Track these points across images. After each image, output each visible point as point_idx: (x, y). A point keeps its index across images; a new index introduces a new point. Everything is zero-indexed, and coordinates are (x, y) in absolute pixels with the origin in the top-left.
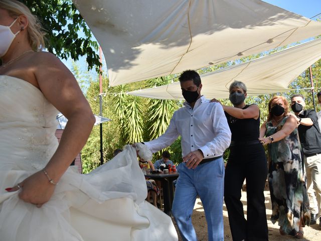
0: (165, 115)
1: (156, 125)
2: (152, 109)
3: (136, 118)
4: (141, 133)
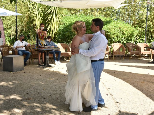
0: (56, 11)
1: (50, 17)
2: (48, 7)
4: (41, 20)
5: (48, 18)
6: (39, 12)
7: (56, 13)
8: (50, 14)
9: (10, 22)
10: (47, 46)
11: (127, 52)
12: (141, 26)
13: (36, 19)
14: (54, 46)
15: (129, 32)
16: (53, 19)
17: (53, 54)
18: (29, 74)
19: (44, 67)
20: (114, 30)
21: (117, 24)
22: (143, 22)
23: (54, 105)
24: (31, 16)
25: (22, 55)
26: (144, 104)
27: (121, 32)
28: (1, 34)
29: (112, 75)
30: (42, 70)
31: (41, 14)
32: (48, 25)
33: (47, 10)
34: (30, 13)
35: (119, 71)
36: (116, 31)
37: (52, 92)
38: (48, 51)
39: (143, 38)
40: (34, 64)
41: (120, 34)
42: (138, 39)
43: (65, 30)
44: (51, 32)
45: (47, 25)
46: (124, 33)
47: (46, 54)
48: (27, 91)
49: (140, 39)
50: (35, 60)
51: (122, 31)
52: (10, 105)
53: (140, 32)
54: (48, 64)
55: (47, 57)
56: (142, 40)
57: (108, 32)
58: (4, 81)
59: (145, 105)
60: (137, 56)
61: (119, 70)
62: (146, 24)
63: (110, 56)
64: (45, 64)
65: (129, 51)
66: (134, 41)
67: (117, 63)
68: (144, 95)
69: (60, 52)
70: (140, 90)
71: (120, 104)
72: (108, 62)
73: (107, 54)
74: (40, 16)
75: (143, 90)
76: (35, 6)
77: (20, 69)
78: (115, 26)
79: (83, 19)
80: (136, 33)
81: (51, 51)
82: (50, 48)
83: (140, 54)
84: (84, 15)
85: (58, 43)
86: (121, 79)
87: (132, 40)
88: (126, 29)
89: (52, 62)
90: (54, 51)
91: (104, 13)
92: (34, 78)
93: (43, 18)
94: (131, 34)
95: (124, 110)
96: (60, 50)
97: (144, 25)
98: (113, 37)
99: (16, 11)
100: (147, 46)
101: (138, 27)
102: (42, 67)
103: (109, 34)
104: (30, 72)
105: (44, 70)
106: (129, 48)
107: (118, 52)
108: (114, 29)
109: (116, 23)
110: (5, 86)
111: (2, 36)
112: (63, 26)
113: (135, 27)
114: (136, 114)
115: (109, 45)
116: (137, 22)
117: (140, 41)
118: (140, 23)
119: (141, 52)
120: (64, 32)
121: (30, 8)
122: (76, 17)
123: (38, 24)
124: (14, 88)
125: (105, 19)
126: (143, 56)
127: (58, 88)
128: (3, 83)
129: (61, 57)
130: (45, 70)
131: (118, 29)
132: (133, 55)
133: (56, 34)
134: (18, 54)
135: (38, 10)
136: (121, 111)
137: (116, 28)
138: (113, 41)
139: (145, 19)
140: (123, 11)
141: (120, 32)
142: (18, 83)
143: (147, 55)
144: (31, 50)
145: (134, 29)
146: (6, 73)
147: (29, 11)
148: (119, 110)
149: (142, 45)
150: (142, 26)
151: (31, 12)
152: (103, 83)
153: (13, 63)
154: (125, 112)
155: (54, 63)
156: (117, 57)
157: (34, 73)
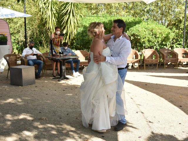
0: (73, 11)
1: (66, 18)
2: (63, 6)
3: (52, 10)
4: (55, 22)
5: (63, 19)
6: (52, 13)
7: (73, 13)
8: (66, 14)
9: (18, 25)
10: (63, 53)
11: (161, 60)
12: (178, 27)
13: (49, 20)
14: (71, 54)
15: (163, 35)
16: (69, 20)
17: (70, 64)
18: (42, 89)
19: (60, 79)
20: (144, 33)
21: (148, 25)
22: (180, 21)
23: (72, 126)
24: (43, 18)
25: (33, 66)
26: (182, 124)
27: (154, 35)
28: (7, 40)
29: (143, 89)
30: (58, 83)
31: (55, 15)
32: (64, 28)
33: (63, 10)
34: (41, 14)
35: (152, 84)
36: (147, 34)
37: (70, 110)
38: (64, 60)
39: (181, 42)
40: (47, 76)
41: (152, 37)
42: (174, 44)
43: (84, 34)
44: (68, 37)
45: (62, 28)
46: (158, 36)
47: (62, 63)
48: (39, 109)
49: (176, 44)
50: (48, 72)
51: (155, 33)
52: (19, 127)
53: (177, 35)
54: (64, 76)
55: (64, 68)
56: (180, 44)
57: (137, 36)
58: (11, 98)
59: (184, 124)
60: (173, 65)
61: (151, 82)
62: (184, 24)
63: (140, 64)
64: (61, 76)
65: (163, 59)
66: (170, 45)
67: (149, 73)
68: (182, 112)
69: (79, 60)
70: (178, 107)
71: (153, 124)
72: (138, 72)
73: (136, 62)
74: (54, 17)
75: (181, 106)
76: (47, 5)
77: (31, 83)
78: (145, 27)
79: (107, 20)
80: (172, 35)
81: (68, 60)
82: (67, 56)
83: (177, 61)
84: (108, 15)
85: (76, 50)
86: (154, 93)
87: (167, 45)
88: (160, 31)
89: (69, 74)
90: (71, 60)
91: (132, 12)
92: (48, 94)
93: (57, 19)
94: (165, 37)
95: (157, 131)
96: (79, 59)
97: (182, 26)
98: (144, 42)
99: (25, 12)
100: (185, 51)
101: (174, 29)
102: (57, 80)
103: (139, 38)
104: (43, 86)
105: (59, 83)
106: (163, 55)
107: (150, 59)
108: (145, 31)
109: (147, 23)
110: (13, 103)
111: (8, 43)
112: (82, 29)
113: (171, 29)
114: (172, 136)
115: (139, 52)
116: (173, 23)
117: (177, 46)
118: (177, 24)
119: (178, 59)
120: (84, 36)
121: (42, 8)
122: (98, 18)
123: (52, 27)
124: (24, 106)
125: (134, 19)
126: (181, 65)
127: (77, 105)
128: (10, 100)
129: (80, 67)
130: (61, 84)
131: (150, 32)
132: (169, 64)
133: (74, 39)
134: (29, 64)
135: (51, 10)
136: (155, 132)
137: (147, 31)
138: (144, 46)
139: (183, 18)
140: (155, 9)
141: (152, 35)
142: (28, 100)
143: (186, 63)
144: (43, 59)
145: (170, 31)
146: (14, 88)
147: (40, 11)
148: (152, 132)
149: (179, 51)
150: (180, 27)
151: (43, 13)
152: (132, 98)
153: (23, 75)
154: (159, 134)
155: (71, 74)
156: (149, 66)
157: (48, 87)
